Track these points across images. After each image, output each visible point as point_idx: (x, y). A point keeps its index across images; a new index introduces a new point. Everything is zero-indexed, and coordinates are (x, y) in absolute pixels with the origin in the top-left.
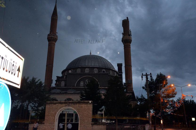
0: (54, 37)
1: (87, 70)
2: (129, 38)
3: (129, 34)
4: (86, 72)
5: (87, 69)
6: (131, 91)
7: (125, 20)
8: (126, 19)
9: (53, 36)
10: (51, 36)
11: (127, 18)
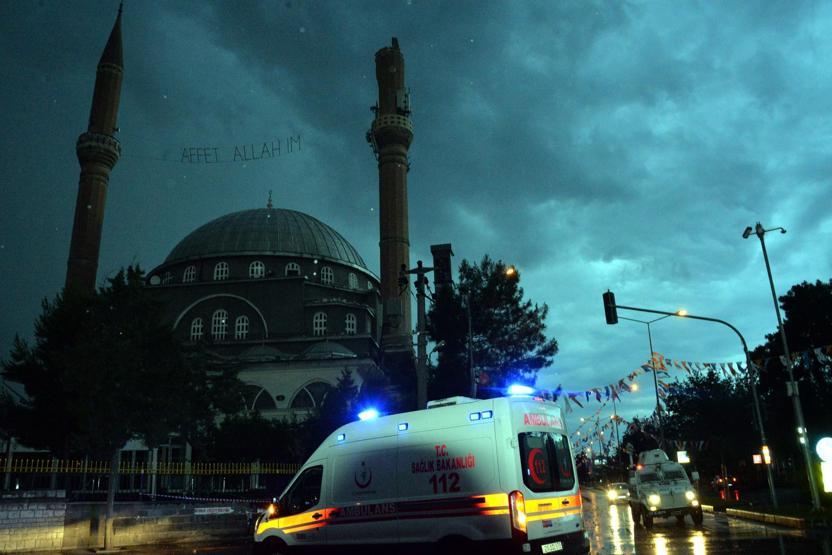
0: (101, 145)
1: (220, 269)
2: (395, 124)
3: (398, 106)
4: (215, 278)
5: (220, 264)
6: (400, 347)
7: (386, 48)
8: (389, 44)
9: (94, 144)
10: (87, 144)
11: (395, 41)
